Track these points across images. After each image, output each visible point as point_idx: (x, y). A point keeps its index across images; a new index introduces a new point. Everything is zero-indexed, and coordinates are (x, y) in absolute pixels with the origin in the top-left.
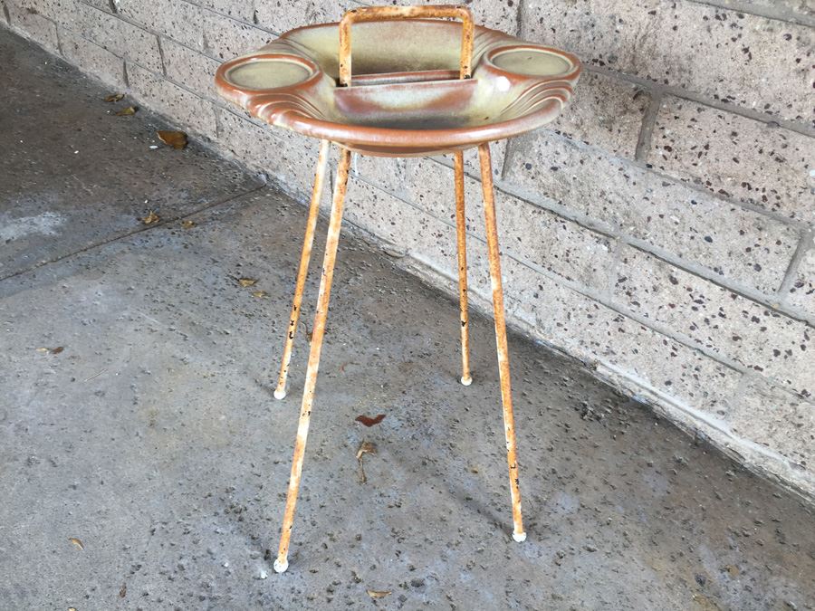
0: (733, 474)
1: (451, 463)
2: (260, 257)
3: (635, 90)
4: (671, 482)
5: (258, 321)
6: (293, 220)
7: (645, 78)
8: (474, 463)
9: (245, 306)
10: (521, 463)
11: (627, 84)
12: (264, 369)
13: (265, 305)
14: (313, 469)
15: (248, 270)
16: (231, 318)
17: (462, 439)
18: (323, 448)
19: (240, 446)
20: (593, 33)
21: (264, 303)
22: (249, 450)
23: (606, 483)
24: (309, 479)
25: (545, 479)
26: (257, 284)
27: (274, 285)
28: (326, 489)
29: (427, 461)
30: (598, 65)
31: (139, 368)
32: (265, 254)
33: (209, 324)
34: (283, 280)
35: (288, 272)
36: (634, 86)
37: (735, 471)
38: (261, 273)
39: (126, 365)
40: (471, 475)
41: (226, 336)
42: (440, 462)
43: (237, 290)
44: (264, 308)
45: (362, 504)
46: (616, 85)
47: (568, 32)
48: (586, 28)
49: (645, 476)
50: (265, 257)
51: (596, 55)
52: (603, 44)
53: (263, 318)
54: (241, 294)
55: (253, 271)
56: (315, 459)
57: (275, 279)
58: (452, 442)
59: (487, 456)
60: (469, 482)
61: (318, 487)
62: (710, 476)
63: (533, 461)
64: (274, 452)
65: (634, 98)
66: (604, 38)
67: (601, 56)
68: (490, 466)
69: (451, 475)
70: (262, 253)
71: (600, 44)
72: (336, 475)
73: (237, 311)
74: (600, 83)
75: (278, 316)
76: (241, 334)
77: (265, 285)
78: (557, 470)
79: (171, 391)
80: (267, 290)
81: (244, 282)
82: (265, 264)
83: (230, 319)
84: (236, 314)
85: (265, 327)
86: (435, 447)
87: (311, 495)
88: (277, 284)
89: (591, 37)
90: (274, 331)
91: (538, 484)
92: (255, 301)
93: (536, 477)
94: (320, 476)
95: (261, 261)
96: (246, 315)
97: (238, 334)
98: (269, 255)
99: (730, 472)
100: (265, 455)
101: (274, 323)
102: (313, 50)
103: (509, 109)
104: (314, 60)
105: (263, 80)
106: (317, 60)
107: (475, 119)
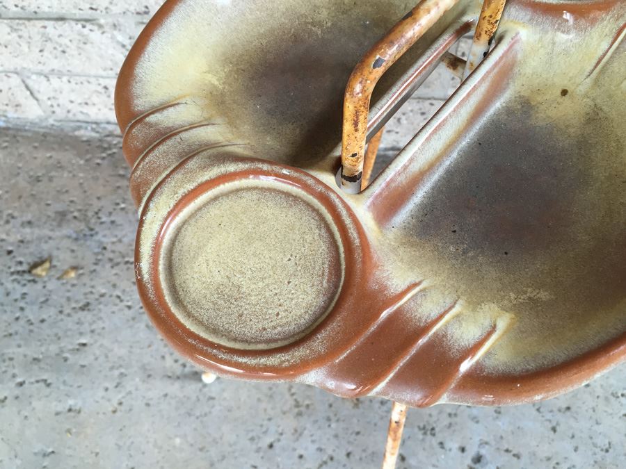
2: (23, 225)
5: (101, 306)
6: (11, 154)
9: (69, 299)
12: (163, 357)
13: (89, 283)
14: (308, 426)
15: (27, 251)
16: (69, 323)
18: (295, 397)
19: (224, 458)
21: (85, 279)
22: (236, 454)
24: (314, 438)
26: (55, 263)
27: (73, 251)
28: (336, 436)
31: (35, 454)
32: (25, 219)
33: (54, 349)
34: (76, 239)
35: (72, 226)
38: (45, 247)
39: (18, 462)
41: (86, 348)
43: (39, 286)
44: (93, 287)
45: (375, 425)
50: (29, 223)
53: (102, 299)
54: (50, 286)
55: (32, 248)
56: (300, 414)
57: (67, 243)
61: (328, 439)
64: (259, 438)
70: (19, 221)
72: (331, 415)
73: (67, 311)
75: (114, 286)
76: (99, 334)
77: (63, 259)
79: (97, 454)
80: (73, 262)
81: (39, 271)
82: (37, 231)
83: (70, 325)
84: (69, 315)
85: (115, 308)
87: (330, 452)
88: (75, 248)
90: (129, 307)
92: (73, 285)
94: (320, 428)
95: (27, 230)
96: (82, 309)
97: (96, 337)
98: (29, 217)
100: (254, 447)
101: (118, 297)
102: (179, 98)
103: (602, 68)
104: (207, 123)
105: (261, 284)
106: (206, 115)
107: (539, 99)
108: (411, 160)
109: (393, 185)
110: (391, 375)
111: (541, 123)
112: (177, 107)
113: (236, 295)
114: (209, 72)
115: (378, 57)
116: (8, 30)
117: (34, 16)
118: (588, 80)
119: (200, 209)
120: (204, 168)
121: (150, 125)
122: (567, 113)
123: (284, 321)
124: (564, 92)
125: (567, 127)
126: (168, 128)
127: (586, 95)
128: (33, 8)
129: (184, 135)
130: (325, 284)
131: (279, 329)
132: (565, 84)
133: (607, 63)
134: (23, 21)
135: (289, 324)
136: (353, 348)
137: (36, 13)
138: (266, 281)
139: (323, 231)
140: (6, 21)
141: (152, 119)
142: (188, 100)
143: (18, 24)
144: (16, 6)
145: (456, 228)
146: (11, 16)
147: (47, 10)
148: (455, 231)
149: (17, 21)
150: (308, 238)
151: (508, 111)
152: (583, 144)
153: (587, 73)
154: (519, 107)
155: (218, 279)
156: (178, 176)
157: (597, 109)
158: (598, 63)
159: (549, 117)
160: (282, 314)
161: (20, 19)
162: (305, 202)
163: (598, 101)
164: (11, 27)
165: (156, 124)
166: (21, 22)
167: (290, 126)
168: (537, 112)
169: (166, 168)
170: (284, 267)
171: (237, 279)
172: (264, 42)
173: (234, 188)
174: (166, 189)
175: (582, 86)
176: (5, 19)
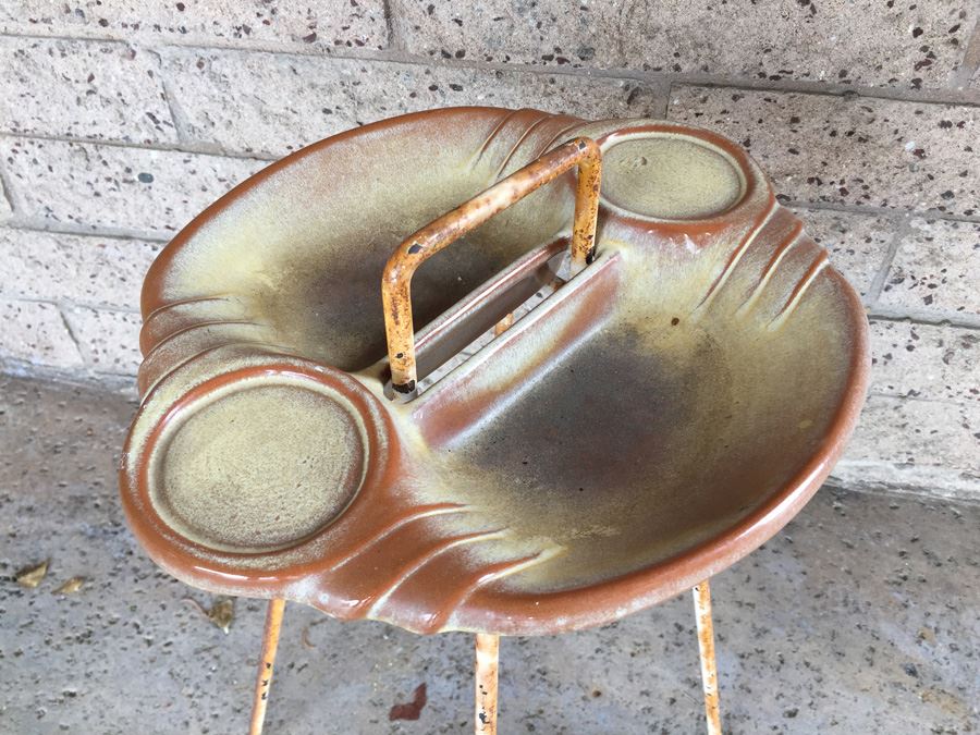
0: (839, 505)
1: (561, 701)
2: (19, 512)
3: (626, 88)
4: (796, 557)
5: (108, 638)
6: (25, 413)
7: (642, 70)
8: (586, 681)
9: (63, 624)
10: (637, 640)
11: (609, 84)
12: (187, 723)
13: (97, 602)
15: (16, 549)
16: (57, 661)
17: (546, 653)
20: (534, 16)
21: (93, 597)
23: (740, 604)
25: (678, 645)
26: (53, 569)
27: (83, 554)
29: (531, 721)
30: (555, 63)
32: (24, 504)
33: (26, 697)
34: (92, 537)
35: (91, 517)
36: (622, 83)
37: (839, 499)
38: (45, 545)
40: (596, 702)
41: (74, 701)
42: (548, 711)
43: (24, 601)
44: (102, 608)
46: (590, 87)
47: (486, 23)
48: (521, 11)
49: (768, 566)
50: (30, 509)
51: (547, 49)
52: (560, 31)
53: (112, 627)
54: (39, 603)
55: (26, 546)
57: (77, 542)
58: (538, 666)
59: (592, 658)
60: (603, 715)
62: (824, 522)
63: (648, 629)
65: (629, 102)
66: (560, 21)
67: (558, 50)
68: (607, 671)
69: (575, 720)
70: (16, 505)
71: (554, 31)
73: (57, 641)
74: (562, 90)
75: (134, 609)
76: (97, 680)
77: (67, 565)
78: (680, 623)
80: (79, 570)
81: (28, 579)
82: (37, 522)
83: (57, 664)
84: (59, 648)
85: (128, 643)
86: (523, 691)
88: (87, 549)
89: (533, 23)
90: (149, 643)
91: (676, 657)
92: (73, 604)
93: (667, 649)
95: (25, 520)
96: (79, 640)
97: (92, 685)
98: (31, 501)
99: (837, 504)
101: (137, 626)
102: (220, 294)
103: (716, 295)
104: (249, 321)
105: (265, 486)
106: (248, 314)
107: (647, 327)
108: (474, 374)
109: (449, 398)
110: (395, 587)
111: (646, 354)
112: (215, 302)
113: (233, 495)
114: (263, 272)
115: (414, 243)
116: (54, 246)
117: (92, 231)
118: (701, 308)
119: (213, 403)
120: (224, 360)
121: (176, 314)
122: (675, 344)
123: (284, 525)
124: (675, 322)
125: (676, 359)
126: (197, 319)
127: (698, 325)
128: (92, 221)
129: (213, 328)
130: (340, 489)
131: (276, 533)
132: (676, 312)
133: (722, 290)
134: (76, 237)
135: (288, 529)
136: (356, 555)
137: (94, 227)
138: (272, 483)
139: (351, 433)
140: (53, 235)
141: (181, 308)
142: (231, 297)
143: (68, 240)
144: (70, 217)
145: (527, 460)
146: (61, 230)
147: (109, 224)
148: (525, 463)
149: (68, 236)
150: (332, 440)
151: (611, 339)
152: (690, 378)
153: (700, 302)
154: (624, 335)
155: (216, 477)
156: (195, 366)
157: (709, 338)
158: (711, 290)
159: (656, 347)
160: (283, 518)
161: (72, 233)
162: (336, 403)
163: (711, 332)
164: (59, 242)
165: (184, 314)
166: (73, 237)
167: (353, 338)
168: (643, 342)
169: (183, 357)
170: (297, 469)
171: (240, 479)
172: (337, 248)
173: (258, 384)
174: (177, 379)
175: (694, 315)
176: (51, 232)
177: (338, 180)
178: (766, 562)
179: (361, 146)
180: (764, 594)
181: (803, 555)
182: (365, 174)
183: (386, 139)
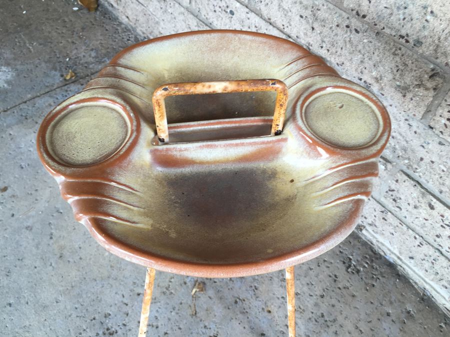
0: (444, 326)
1: (255, 303)
3: (433, 70)
4: (401, 330)
7: (444, 64)
8: (269, 304)
10: (301, 307)
11: (426, 63)
14: (162, 302)
17: (263, 283)
18: (170, 284)
19: (116, 279)
20: (404, 13)
22: (122, 283)
23: (357, 328)
24: (159, 310)
25: (316, 321)
28: (169, 319)
29: (238, 300)
30: (404, 41)
31: (55, 207)
36: (432, 66)
37: (446, 324)
39: (47, 205)
40: (266, 314)
42: (247, 302)
45: (192, 333)
46: (417, 60)
47: (381, 7)
48: (398, 8)
49: (384, 323)
51: (403, 32)
52: (411, 27)
56: (164, 293)
58: (256, 285)
59: (278, 298)
60: (265, 320)
61: (164, 317)
62: (428, 327)
63: (309, 305)
64: (138, 286)
65: (430, 77)
66: (414, 22)
67: (407, 35)
68: (280, 307)
69: (253, 313)
71: (409, 25)
72: (177, 308)
74: (403, 55)
78: (325, 314)
79: (75, 229)
86: (244, 288)
87: (159, 324)
89: (402, 17)
91: (311, 325)
93: (310, 319)
94: (166, 308)
99: (442, 324)
100: (132, 287)
102: (142, 70)
104: (143, 86)
105: (82, 142)
106: (146, 83)
107: (281, 176)
111: (270, 186)
112: (136, 72)
113: (71, 139)
114: (167, 70)
115: (167, 87)
116: (196, 24)
117: (209, 25)
118: (304, 182)
119: (96, 106)
120: (111, 94)
121: (116, 70)
122: (283, 188)
123: (73, 158)
124: (292, 181)
125: (277, 195)
126: (121, 75)
127: (297, 189)
128: (210, 21)
129: (123, 81)
130: (98, 158)
131: (68, 158)
132: (294, 177)
133: (317, 180)
134: (204, 25)
135: (73, 159)
137: (211, 24)
138: (84, 142)
139: (120, 143)
140: (197, 20)
141: (119, 68)
142: (145, 74)
143: (201, 24)
144: (205, 16)
145: (185, 193)
146: (201, 19)
147: (215, 25)
148: (183, 194)
149: (201, 23)
150: (113, 141)
151: (264, 172)
152: (273, 206)
153: (306, 179)
154: (270, 173)
155: (73, 130)
156: (101, 90)
157: (295, 197)
158: (313, 178)
159: (276, 186)
160: (75, 155)
161: (203, 22)
163: (298, 194)
164: (198, 24)
165: (118, 71)
166: (203, 24)
167: (178, 112)
168: (274, 181)
169: (102, 85)
170: (95, 143)
171: (78, 135)
174: (92, 92)
175: (299, 184)
176: (198, 18)
177: (222, 49)
178: (385, 322)
179: (239, 39)
180: (371, 332)
181: (405, 332)
182: (234, 52)
183: (252, 41)
